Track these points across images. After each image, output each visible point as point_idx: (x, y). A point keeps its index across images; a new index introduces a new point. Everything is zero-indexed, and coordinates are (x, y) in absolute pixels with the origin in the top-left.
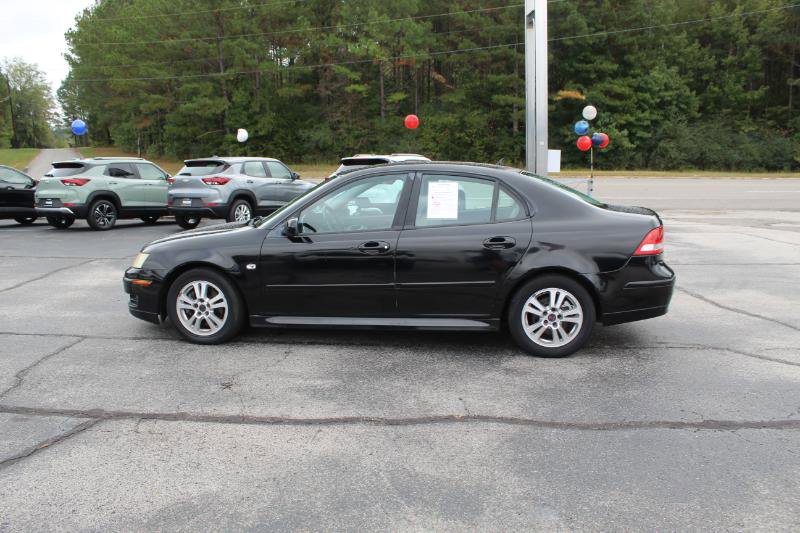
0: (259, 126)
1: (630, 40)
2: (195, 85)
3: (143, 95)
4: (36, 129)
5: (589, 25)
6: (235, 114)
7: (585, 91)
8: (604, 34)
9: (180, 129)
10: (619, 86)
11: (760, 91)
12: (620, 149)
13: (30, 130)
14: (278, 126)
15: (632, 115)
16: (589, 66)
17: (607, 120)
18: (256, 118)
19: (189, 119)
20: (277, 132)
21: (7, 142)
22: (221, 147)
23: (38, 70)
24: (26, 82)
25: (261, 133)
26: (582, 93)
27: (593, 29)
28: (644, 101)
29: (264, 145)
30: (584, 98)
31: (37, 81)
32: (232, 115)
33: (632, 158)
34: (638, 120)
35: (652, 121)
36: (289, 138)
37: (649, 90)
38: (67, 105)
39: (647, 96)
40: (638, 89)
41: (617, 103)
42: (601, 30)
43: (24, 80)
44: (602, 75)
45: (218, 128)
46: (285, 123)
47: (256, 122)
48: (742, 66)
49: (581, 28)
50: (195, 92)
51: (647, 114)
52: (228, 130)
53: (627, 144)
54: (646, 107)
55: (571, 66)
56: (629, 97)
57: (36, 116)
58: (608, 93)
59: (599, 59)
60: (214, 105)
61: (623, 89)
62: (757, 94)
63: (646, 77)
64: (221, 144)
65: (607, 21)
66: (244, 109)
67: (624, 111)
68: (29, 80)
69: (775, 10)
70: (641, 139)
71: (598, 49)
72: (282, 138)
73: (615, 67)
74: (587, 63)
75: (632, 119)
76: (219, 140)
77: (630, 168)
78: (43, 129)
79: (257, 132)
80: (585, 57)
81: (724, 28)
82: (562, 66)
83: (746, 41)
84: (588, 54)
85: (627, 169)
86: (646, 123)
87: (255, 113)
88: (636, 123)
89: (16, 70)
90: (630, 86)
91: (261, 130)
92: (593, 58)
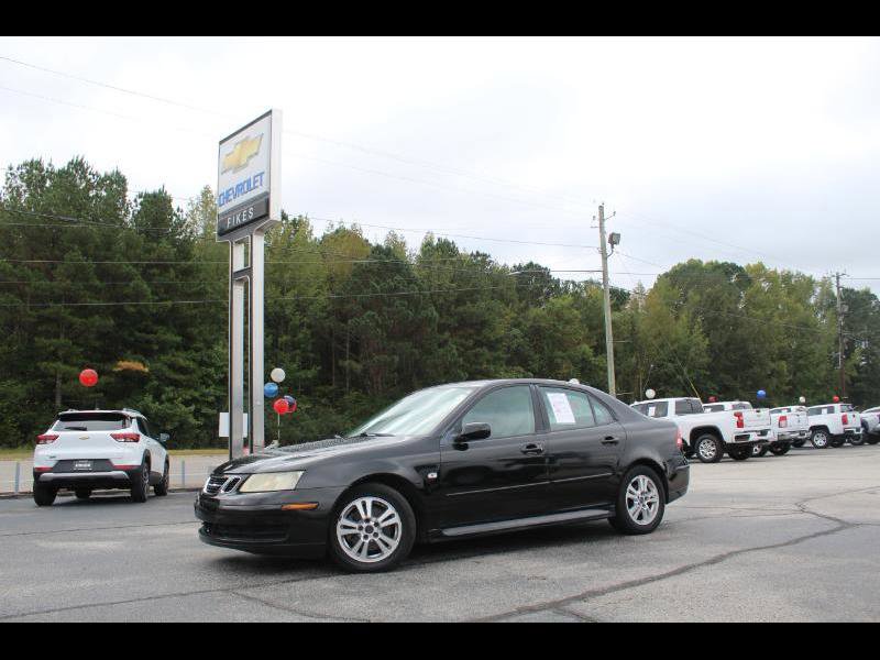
1: (194, 312)
5: (152, 293)
7: (147, 363)
8: (169, 303)
10: (182, 359)
11: (313, 370)
12: (185, 426)
15: (196, 390)
16: (150, 336)
17: (171, 395)
26: (144, 366)
27: (157, 298)
28: (208, 375)
30: (147, 370)
33: (197, 437)
34: (203, 395)
35: (216, 397)
37: (212, 365)
39: (212, 370)
40: (201, 363)
41: (182, 377)
42: (166, 300)
44: (164, 348)
48: (295, 346)
49: (145, 296)
51: (211, 390)
53: (192, 420)
54: (210, 382)
55: (131, 334)
56: (194, 371)
58: (172, 366)
59: (161, 330)
61: (188, 362)
62: (311, 373)
63: (209, 352)
65: (170, 290)
67: (189, 387)
69: (321, 298)
70: (204, 415)
71: (160, 320)
73: (179, 339)
74: (148, 333)
75: (197, 394)
77: (196, 446)
80: (147, 326)
81: (278, 309)
82: (120, 333)
83: (298, 323)
84: (150, 323)
85: (193, 448)
86: (211, 399)
88: (200, 399)
90: (194, 360)
92: (155, 328)
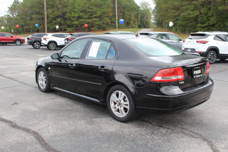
0: (210, 21)
2: (187, 7)
3: (169, 10)
4: (147, 22)
6: (202, 17)
9: (182, 22)
13: (145, 22)
14: (218, 21)
18: (210, 18)
19: (185, 19)
20: (217, 23)
21: (137, 26)
22: (196, 29)
23: (149, 4)
24: (145, 8)
25: (210, 24)
29: (212, 28)
31: (148, 7)
32: (201, 17)
36: (221, 26)
38: (155, 14)
43: (144, 7)
45: (196, 22)
46: (221, 20)
47: (209, 20)
50: (187, 9)
52: (199, 22)
57: (147, 18)
60: (193, 13)
64: (196, 27)
66: (206, 15)
68: (146, 7)
72: (219, 26)
76: (196, 26)
78: (149, 22)
79: (209, 23)
87: (210, 16)
89: (142, 4)
91: (211, 23)
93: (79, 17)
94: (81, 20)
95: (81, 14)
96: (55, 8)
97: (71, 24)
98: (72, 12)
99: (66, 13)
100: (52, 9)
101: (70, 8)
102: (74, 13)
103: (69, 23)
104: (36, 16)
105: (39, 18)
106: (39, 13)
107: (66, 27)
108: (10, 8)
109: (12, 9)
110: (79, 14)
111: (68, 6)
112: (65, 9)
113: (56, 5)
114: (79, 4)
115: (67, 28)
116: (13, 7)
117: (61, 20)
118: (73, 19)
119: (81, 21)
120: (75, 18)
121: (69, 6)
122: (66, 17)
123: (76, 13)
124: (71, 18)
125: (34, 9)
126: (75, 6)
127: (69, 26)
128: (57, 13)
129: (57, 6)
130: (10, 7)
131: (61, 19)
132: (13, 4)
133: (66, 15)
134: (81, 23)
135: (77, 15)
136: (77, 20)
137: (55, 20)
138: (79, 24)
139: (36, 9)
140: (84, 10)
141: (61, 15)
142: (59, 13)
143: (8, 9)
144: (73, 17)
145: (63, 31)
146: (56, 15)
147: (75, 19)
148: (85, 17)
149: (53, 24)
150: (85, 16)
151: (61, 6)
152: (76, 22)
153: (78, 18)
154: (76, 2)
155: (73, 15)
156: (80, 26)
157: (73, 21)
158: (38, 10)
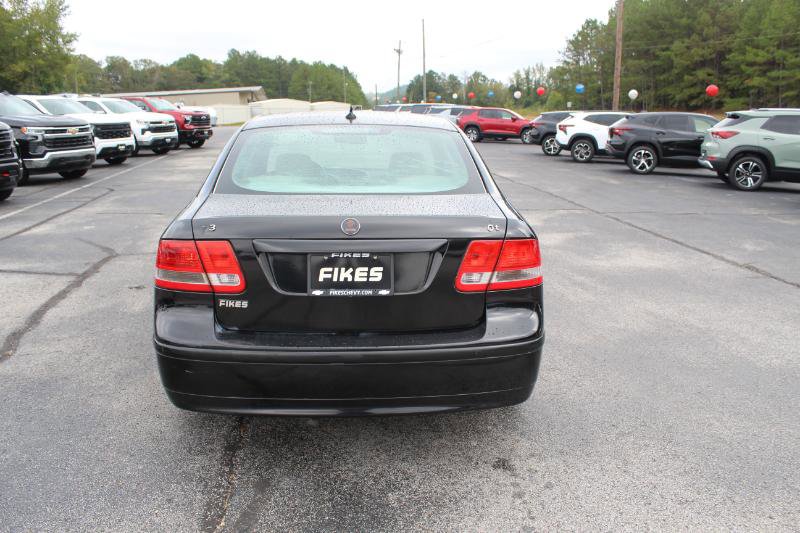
93: (772, 64)
94: (774, 74)
95: (779, 53)
96: (695, 37)
97: (742, 87)
98: (748, 48)
99: (730, 51)
100: (686, 40)
101: (742, 34)
102: (755, 50)
103: (735, 82)
104: (637, 61)
105: (645, 68)
106: (647, 52)
107: (724, 96)
108: (571, 42)
109: (577, 45)
110: (773, 53)
111: (738, 27)
112: (726, 40)
113: (699, 27)
114: (775, 20)
115: (727, 100)
116: (580, 38)
117: (709, 75)
118: (750, 70)
119: (778, 78)
120: (755, 68)
121: (741, 30)
122: (726, 63)
123: (763, 48)
124: (743, 67)
125: (632, 42)
126: (761, 27)
127: (734, 93)
128: (697, 53)
129: (702, 30)
130: (572, 38)
131: (710, 71)
132: (581, 29)
133: (727, 57)
134: (774, 84)
135: (762, 56)
136: (764, 73)
137: (692, 75)
138: (768, 85)
139: (637, 42)
140: (793, 39)
141: (712, 60)
142: (706, 52)
143: (565, 45)
144: (751, 64)
145: (713, 107)
146: (697, 58)
147: (755, 71)
148: (792, 64)
149: (683, 85)
150: (793, 60)
151: (716, 29)
152: (756, 81)
153: (765, 68)
154: (768, 13)
155: (750, 57)
156: (772, 93)
157: (749, 77)
158: (643, 46)
